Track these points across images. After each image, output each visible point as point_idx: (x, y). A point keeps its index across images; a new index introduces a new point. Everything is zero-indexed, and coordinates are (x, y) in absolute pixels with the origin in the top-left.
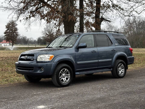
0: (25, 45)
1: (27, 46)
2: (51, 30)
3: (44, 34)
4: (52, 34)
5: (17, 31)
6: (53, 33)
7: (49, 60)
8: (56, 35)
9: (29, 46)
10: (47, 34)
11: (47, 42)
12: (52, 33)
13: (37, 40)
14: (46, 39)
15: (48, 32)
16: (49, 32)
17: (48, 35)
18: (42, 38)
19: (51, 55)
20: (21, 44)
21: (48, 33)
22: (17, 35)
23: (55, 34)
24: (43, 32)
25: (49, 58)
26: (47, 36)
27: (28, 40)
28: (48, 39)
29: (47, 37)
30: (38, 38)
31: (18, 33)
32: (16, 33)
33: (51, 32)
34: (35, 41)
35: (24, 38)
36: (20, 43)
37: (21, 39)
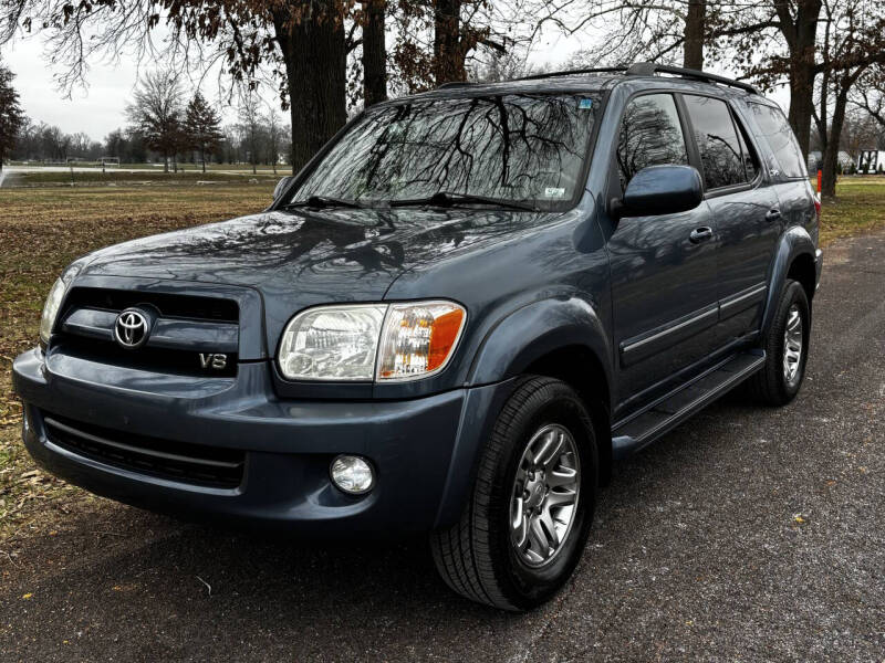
0: (57, 165)
1: (67, 170)
2: (167, 102)
3: (135, 117)
4: (172, 119)
5: (14, 105)
6: (175, 114)
7: (419, 363)
8: (188, 123)
9: (76, 170)
10: (148, 119)
11: (148, 151)
12: (170, 113)
13: (104, 144)
14: (146, 140)
15: (154, 110)
16: (157, 110)
17: (152, 121)
18: (125, 137)
19: (441, 310)
20: (39, 161)
21: (153, 115)
22: (16, 120)
23: (184, 118)
24: (130, 109)
25: (418, 336)
26: (152, 126)
27: (67, 141)
28: (157, 141)
29: (152, 129)
30: (111, 135)
31: (19, 111)
32: (9, 111)
33: (167, 109)
34: (97, 147)
35: (48, 133)
36: (32, 155)
37: (34, 140)
